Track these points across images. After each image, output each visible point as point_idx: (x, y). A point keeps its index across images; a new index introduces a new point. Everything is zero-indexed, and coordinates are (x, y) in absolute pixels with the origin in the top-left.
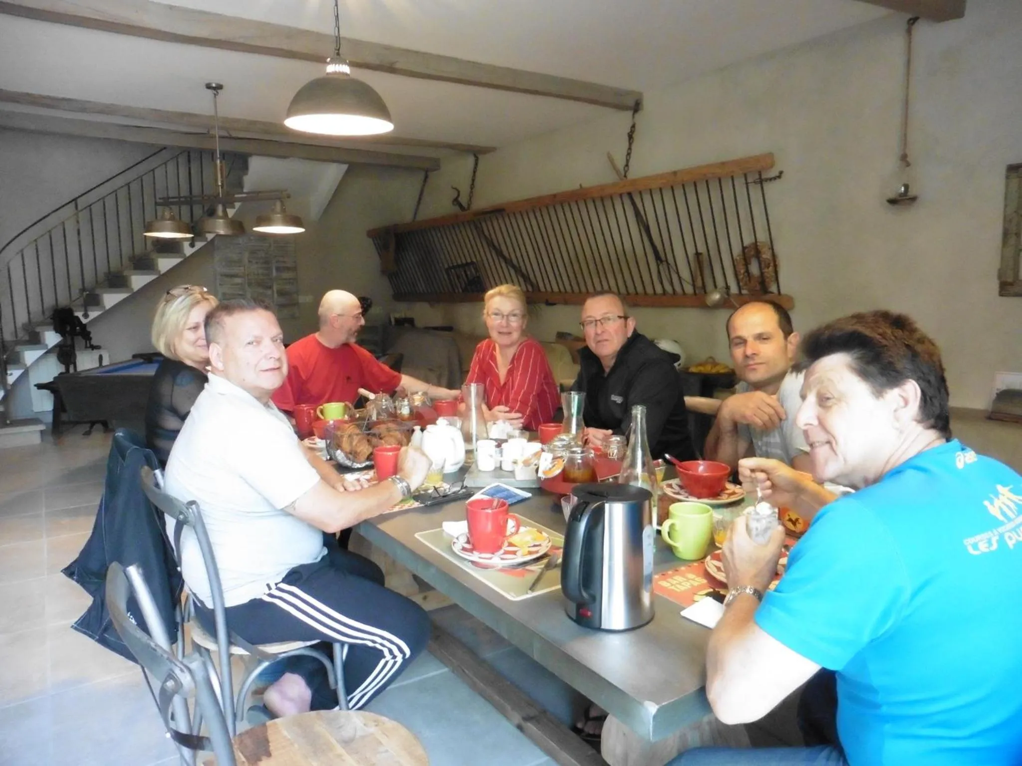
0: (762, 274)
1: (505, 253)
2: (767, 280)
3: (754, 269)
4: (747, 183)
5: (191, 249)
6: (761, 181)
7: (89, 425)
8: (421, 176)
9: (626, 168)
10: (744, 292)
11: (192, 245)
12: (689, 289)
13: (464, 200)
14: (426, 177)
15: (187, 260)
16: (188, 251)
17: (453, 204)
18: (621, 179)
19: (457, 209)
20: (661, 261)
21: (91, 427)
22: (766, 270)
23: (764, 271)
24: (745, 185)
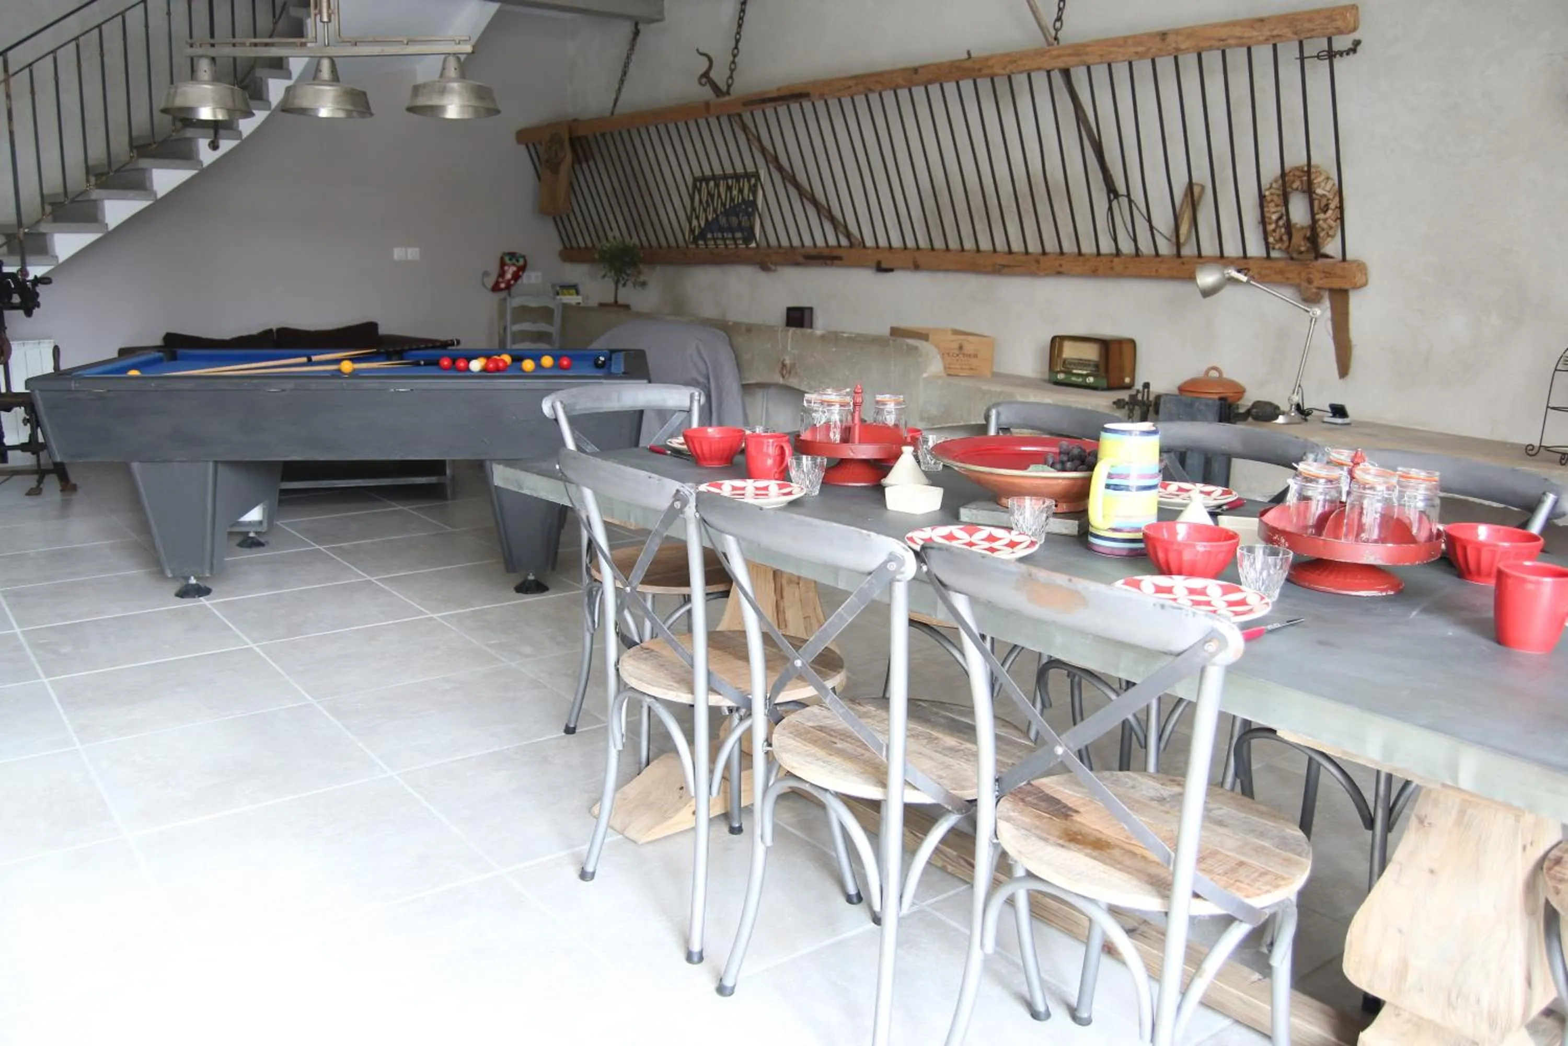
0: (1314, 221)
1: (801, 177)
2: (1322, 234)
3: (1299, 212)
4: (1302, 59)
5: (210, 151)
6: (1331, 55)
7: (36, 477)
8: (628, 28)
9: (1058, 24)
10: (1274, 254)
11: (214, 146)
12: (1165, 248)
13: (719, 75)
14: (637, 33)
15: (206, 173)
16: (207, 156)
17: (700, 83)
18: (1049, 44)
19: (707, 93)
20: (1117, 195)
21: (40, 481)
22: (1321, 216)
23: (1317, 217)
24: (1298, 62)
